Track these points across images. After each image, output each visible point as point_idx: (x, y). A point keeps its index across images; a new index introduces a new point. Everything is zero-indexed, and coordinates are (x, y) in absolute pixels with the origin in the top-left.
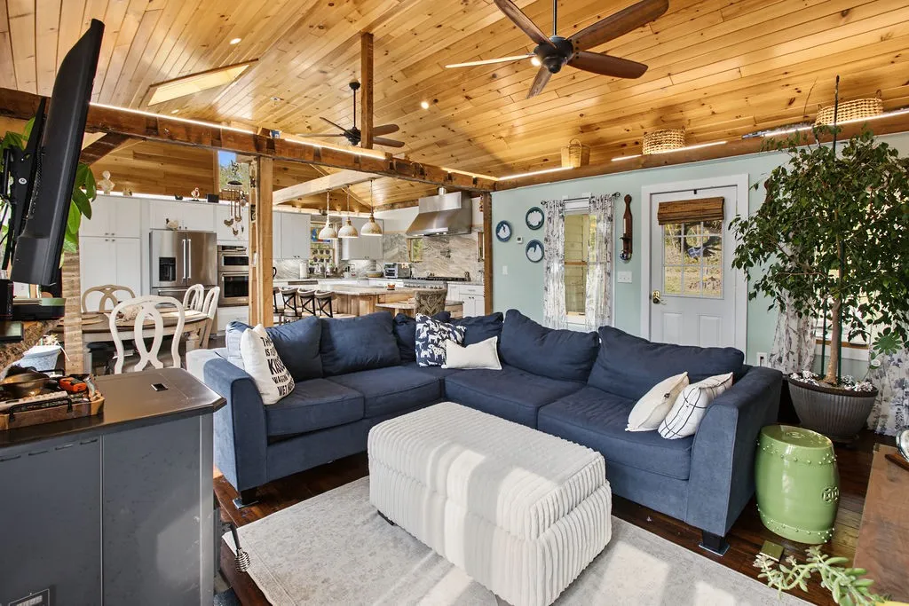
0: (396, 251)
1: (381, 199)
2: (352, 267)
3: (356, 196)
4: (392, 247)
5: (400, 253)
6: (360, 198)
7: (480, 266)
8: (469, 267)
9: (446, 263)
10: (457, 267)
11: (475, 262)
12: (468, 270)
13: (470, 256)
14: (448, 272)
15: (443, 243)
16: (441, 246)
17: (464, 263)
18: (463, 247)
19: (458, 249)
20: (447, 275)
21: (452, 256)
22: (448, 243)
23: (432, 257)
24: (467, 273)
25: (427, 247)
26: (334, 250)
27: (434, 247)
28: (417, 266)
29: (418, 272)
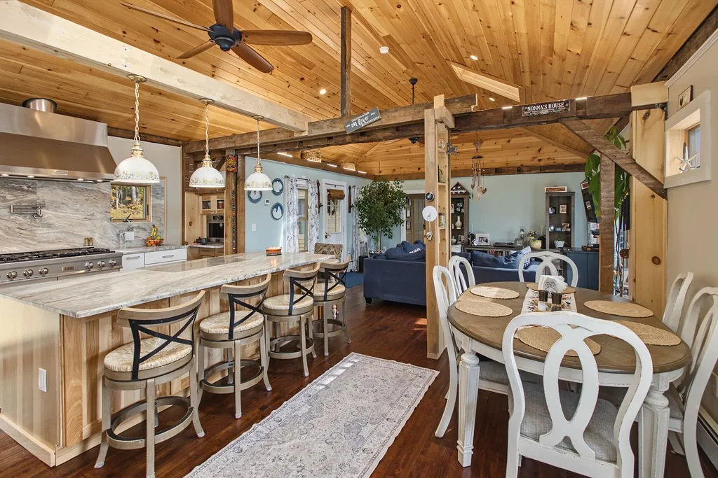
7: (116, 227)
8: (93, 231)
9: (24, 228)
10: (62, 232)
11: (105, 223)
12: (89, 235)
13: (93, 215)
14: (31, 242)
15: (16, 193)
16: (9, 197)
17: (80, 225)
18: (76, 202)
19: (63, 204)
20: (28, 247)
21: (46, 216)
22: (35, 193)
24: (90, 240)
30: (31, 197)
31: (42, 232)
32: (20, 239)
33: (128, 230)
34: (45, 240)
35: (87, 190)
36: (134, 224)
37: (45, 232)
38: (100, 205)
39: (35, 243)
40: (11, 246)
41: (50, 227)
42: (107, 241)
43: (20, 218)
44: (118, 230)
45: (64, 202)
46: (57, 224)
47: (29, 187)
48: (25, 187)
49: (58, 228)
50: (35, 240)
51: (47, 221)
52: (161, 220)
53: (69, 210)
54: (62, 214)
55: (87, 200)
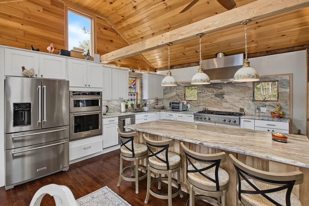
0: (174, 94)
1: (160, 64)
2: (148, 103)
3: (148, 61)
4: (171, 92)
5: (177, 95)
6: (150, 63)
7: (255, 104)
8: (243, 105)
9: (219, 102)
10: (231, 105)
11: (250, 102)
12: (242, 107)
13: (244, 98)
14: (221, 108)
15: (217, 89)
16: (215, 91)
17: (238, 102)
18: (236, 92)
19: (231, 93)
21: (226, 98)
22: (222, 89)
23: (206, 98)
24: (242, 110)
25: (201, 92)
26: (137, 93)
27: (208, 91)
28: (192, 103)
29: (193, 107)
30: (221, 91)
31: (224, 104)
32: (218, 106)
33: (263, 107)
34: (225, 107)
35: (241, 86)
36: (267, 103)
37: (225, 104)
38: (247, 93)
40: (215, 108)
41: (227, 102)
42: (251, 111)
43: (218, 99)
44: (256, 106)
45: (232, 92)
46: (229, 101)
48: (219, 87)
49: (230, 103)
50: (221, 107)
51: (226, 100)
52: (286, 102)
53: (234, 96)
54: (231, 97)
55: (241, 91)
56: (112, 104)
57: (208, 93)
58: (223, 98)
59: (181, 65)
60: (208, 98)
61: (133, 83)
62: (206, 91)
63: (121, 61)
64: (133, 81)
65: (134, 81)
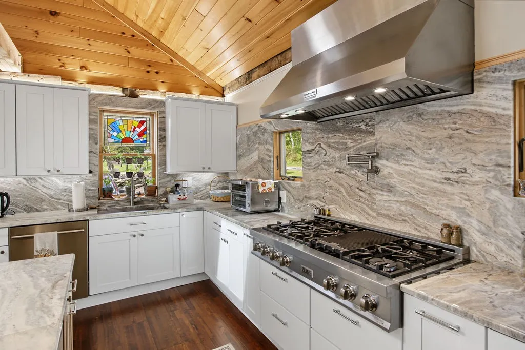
0: (255, 156)
4: (249, 151)
5: (261, 160)
6: (201, 73)
8: (462, 211)
9: (363, 188)
10: (406, 203)
11: (495, 194)
12: (455, 219)
13: (464, 171)
14: (370, 212)
15: (356, 137)
16: (350, 143)
17: (435, 193)
18: (430, 143)
19: (408, 148)
20: (367, 219)
21: (384, 171)
22: (372, 133)
23: (324, 171)
24: (454, 232)
25: (312, 148)
26: (154, 156)
27: (330, 146)
28: (291, 186)
29: (293, 200)
30: (370, 140)
31: (382, 197)
32: (359, 204)
34: (385, 212)
35: (450, 113)
37: (385, 198)
38: (479, 147)
39: (375, 215)
40: (351, 213)
41: (390, 191)
42: (502, 244)
45: (409, 144)
46: (400, 188)
47: (367, 125)
48: (363, 127)
49: (402, 194)
50: (372, 209)
51: (388, 181)
53: (418, 162)
54: (407, 169)
55: (450, 137)
56: (44, 186)
57: (330, 151)
58: (376, 171)
59: (266, 62)
60: (331, 170)
61: (139, 127)
62: (325, 143)
63: (89, 66)
64: (136, 124)
65: (142, 123)
